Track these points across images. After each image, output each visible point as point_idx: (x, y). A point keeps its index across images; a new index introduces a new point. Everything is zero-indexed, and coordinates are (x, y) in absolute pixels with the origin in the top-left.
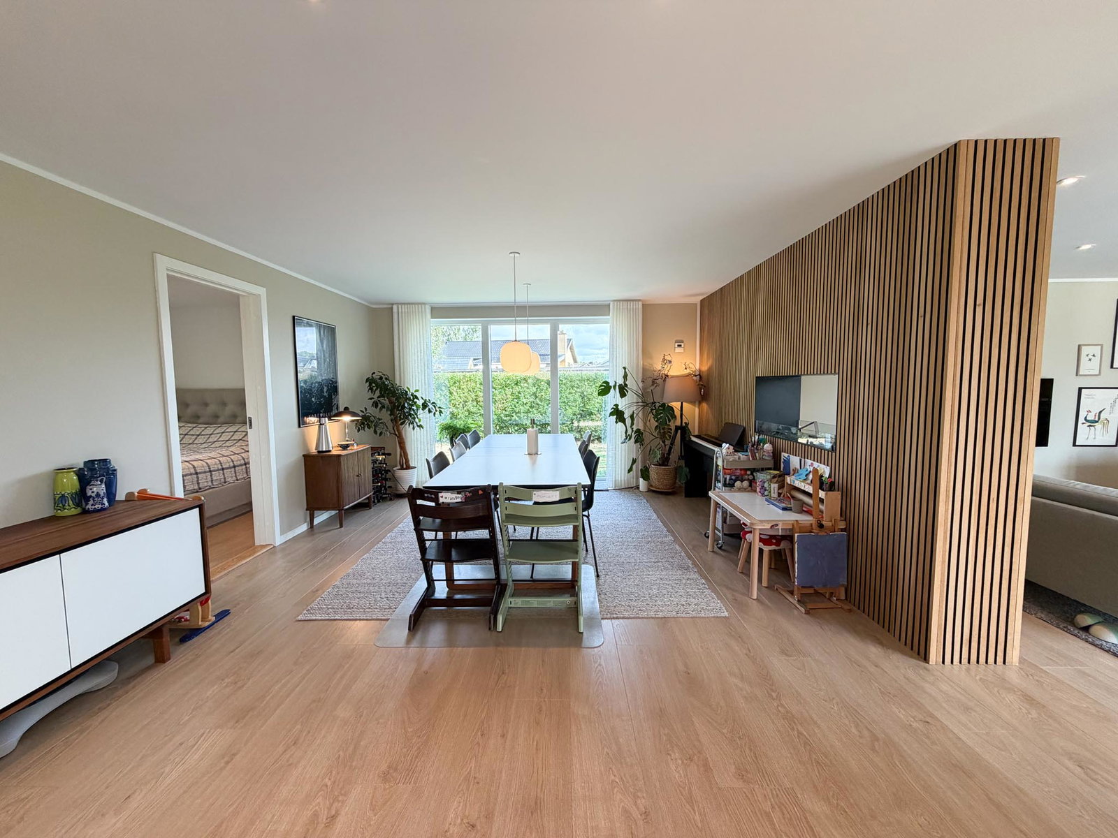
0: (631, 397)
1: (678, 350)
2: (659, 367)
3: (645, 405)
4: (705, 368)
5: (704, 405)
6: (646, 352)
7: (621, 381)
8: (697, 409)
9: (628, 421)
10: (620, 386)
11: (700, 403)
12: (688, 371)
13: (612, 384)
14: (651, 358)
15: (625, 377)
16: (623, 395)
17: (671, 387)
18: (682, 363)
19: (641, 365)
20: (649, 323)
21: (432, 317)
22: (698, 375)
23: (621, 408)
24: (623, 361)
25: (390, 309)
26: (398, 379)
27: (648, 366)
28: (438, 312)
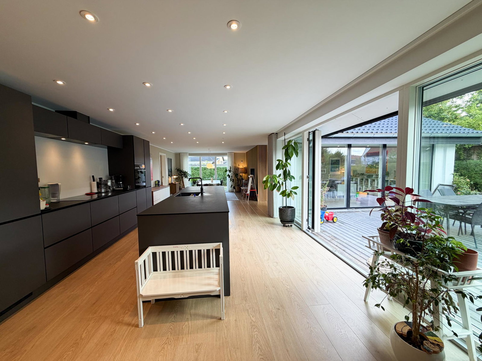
0: (232, 172)
1: (242, 163)
2: (238, 166)
3: (234, 174)
4: (246, 166)
6: (235, 163)
9: (231, 177)
10: (229, 170)
11: (246, 173)
12: (243, 167)
15: (230, 168)
16: (230, 172)
17: (240, 170)
18: (242, 165)
19: (234, 166)
20: (235, 157)
21: (189, 155)
22: (245, 168)
23: (229, 175)
24: (230, 165)
25: (180, 154)
26: (181, 169)
27: (235, 166)
28: (190, 154)
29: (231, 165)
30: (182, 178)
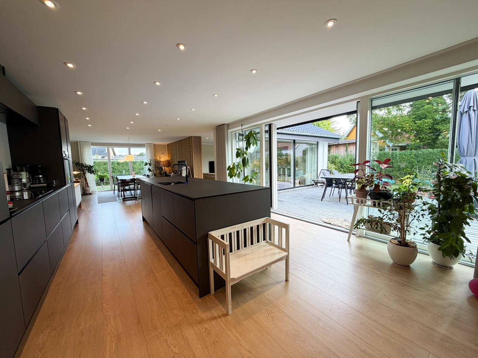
0: (152, 166)
1: (163, 155)
2: (158, 159)
3: (156, 167)
4: (169, 159)
5: (170, 167)
6: (155, 156)
7: (149, 162)
8: (168, 169)
9: (152, 171)
10: (149, 163)
11: (169, 167)
12: (165, 160)
13: (147, 163)
14: (156, 157)
15: (151, 161)
16: (150, 165)
17: (162, 163)
18: (164, 158)
19: (154, 159)
20: (155, 149)
21: (91, 145)
22: (168, 161)
23: (150, 168)
24: (149, 158)
25: (77, 142)
26: (81, 162)
27: (156, 159)
28: (93, 144)
29: (151, 156)
30: (84, 174)
